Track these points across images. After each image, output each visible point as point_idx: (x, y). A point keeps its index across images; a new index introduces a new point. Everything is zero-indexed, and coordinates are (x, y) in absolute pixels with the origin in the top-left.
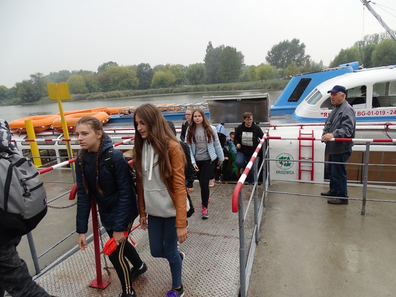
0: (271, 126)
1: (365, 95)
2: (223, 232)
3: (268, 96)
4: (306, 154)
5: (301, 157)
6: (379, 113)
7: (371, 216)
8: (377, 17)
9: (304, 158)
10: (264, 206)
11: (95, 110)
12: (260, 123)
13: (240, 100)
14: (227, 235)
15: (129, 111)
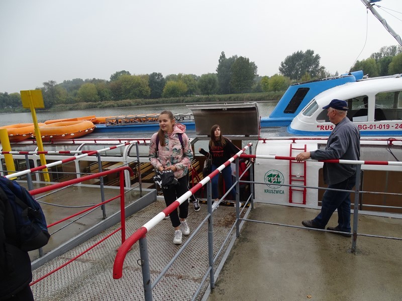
0: (261, 140)
1: (367, 106)
2: (179, 270)
4: (297, 172)
6: (383, 127)
7: (364, 254)
8: (382, 21)
9: (295, 176)
10: (238, 236)
11: (82, 119)
12: (250, 136)
13: (226, 110)
14: (182, 275)
15: (117, 120)
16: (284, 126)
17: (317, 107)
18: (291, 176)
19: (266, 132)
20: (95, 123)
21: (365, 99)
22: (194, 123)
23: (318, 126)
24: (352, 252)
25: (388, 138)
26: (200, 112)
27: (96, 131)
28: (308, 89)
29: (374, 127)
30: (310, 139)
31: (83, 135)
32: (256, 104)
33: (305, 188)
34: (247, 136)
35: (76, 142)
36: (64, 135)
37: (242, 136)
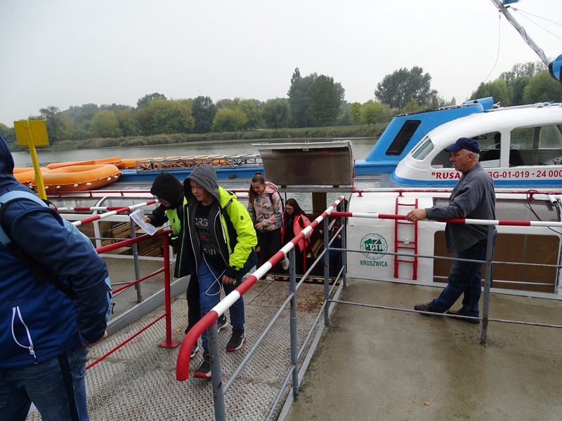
0: (356, 192)
1: (499, 146)
3: (350, 145)
4: (406, 235)
6: (521, 175)
7: (497, 346)
8: (519, 29)
9: (402, 242)
10: (327, 324)
11: (101, 162)
12: (341, 186)
13: (307, 150)
14: (253, 377)
15: (152, 164)
16: (386, 173)
17: (433, 147)
18: (396, 242)
19: (362, 181)
20: (121, 167)
21: (497, 136)
22: (263, 168)
23: (433, 174)
24: (481, 343)
25: (527, 190)
26: (271, 153)
27: (122, 179)
28: (419, 122)
29: (508, 175)
30: (422, 191)
31: (104, 185)
32: (349, 143)
33: (416, 258)
34: (336, 186)
35: (94, 195)
36: (76, 185)
37: (329, 186)
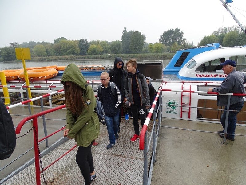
0: (164, 82)
2: (130, 154)
3: (162, 62)
4: (186, 101)
5: (183, 102)
7: (230, 145)
8: (232, 15)
9: (184, 104)
11: (49, 68)
13: (144, 64)
14: (133, 157)
16: (174, 74)
17: (196, 64)
23: (196, 75)
24: (224, 143)
27: (59, 75)
28: (189, 53)
31: (52, 77)
33: (190, 110)
34: (155, 80)
35: (48, 82)
36: (40, 77)
